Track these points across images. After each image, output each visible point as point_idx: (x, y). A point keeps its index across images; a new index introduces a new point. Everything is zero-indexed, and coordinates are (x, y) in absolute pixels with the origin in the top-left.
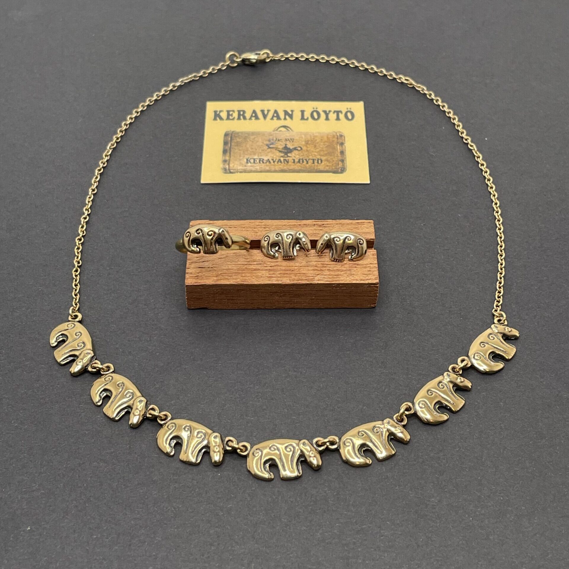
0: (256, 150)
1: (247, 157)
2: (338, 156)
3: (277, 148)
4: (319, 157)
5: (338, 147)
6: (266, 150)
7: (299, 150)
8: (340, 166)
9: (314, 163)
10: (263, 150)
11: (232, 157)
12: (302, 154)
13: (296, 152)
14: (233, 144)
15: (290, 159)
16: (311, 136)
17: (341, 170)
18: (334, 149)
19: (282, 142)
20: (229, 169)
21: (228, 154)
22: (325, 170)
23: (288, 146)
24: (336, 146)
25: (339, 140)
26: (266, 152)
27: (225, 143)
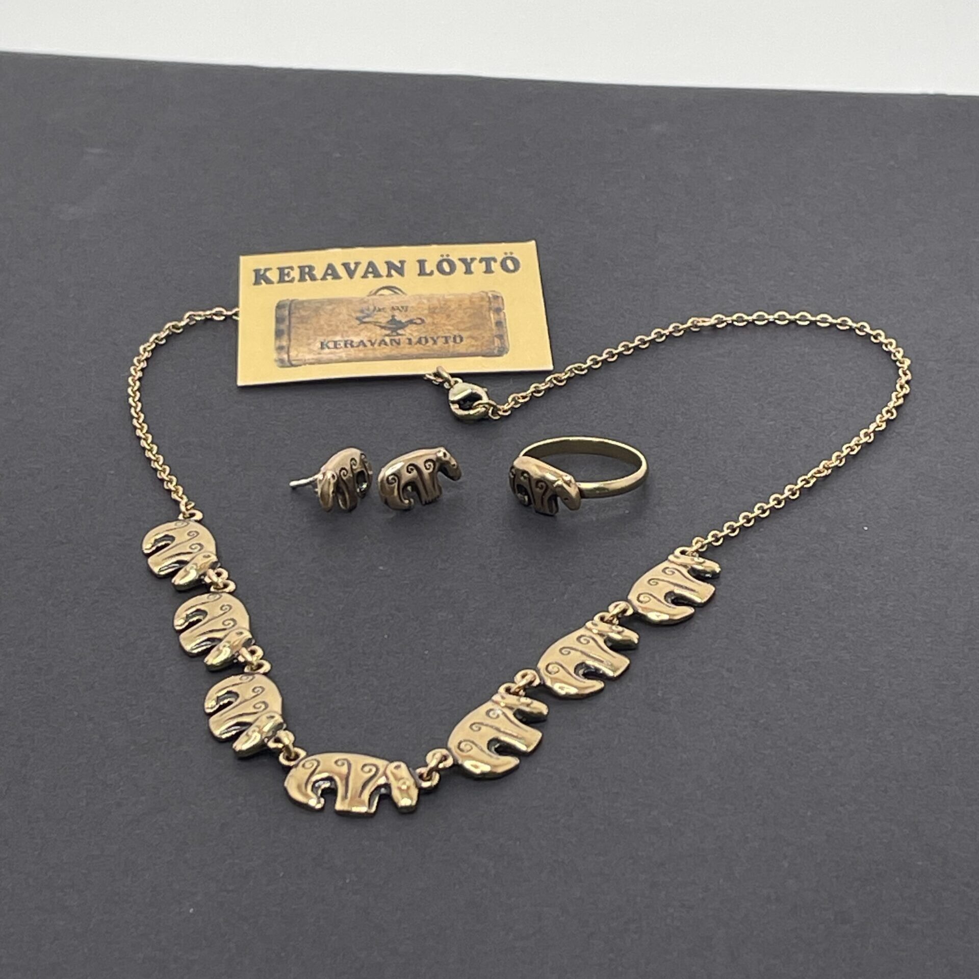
0: (337, 326)
1: (322, 339)
2: (491, 330)
3: (377, 322)
4: (456, 333)
5: (492, 315)
6: (356, 327)
7: (420, 324)
8: (496, 345)
9: (447, 342)
10: (351, 327)
11: (293, 342)
12: (424, 330)
13: (413, 327)
14: (293, 320)
15: (403, 339)
16: (439, 300)
17: (499, 351)
18: (486, 319)
19: (385, 312)
20: (289, 361)
21: (285, 337)
22: (469, 351)
23: (398, 318)
24: (487, 313)
25: (492, 304)
26: (357, 330)
27: (279, 320)
